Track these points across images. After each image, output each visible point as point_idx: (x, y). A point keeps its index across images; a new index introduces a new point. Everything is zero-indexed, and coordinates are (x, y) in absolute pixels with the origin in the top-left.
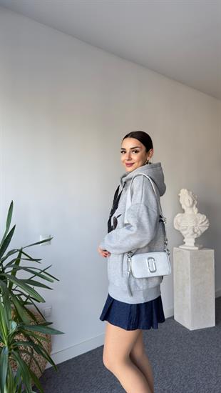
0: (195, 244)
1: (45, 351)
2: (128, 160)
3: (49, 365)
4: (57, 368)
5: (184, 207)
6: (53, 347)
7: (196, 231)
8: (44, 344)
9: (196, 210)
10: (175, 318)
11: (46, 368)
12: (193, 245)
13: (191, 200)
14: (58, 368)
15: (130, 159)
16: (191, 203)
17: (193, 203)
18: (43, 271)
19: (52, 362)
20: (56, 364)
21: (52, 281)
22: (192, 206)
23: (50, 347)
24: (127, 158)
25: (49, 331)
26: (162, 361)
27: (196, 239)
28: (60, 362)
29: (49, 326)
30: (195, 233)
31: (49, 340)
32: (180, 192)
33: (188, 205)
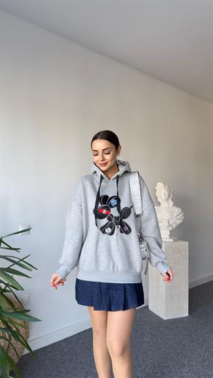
0: (170, 236)
1: (22, 337)
2: (103, 161)
3: (26, 351)
4: (34, 354)
5: (160, 200)
6: (30, 334)
7: (171, 223)
8: (22, 330)
9: (172, 204)
10: (150, 308)
11: (24, 354)
12: (168, 237)
13: (166, 193)
14: (36, 353)
15: (104, 160)
16: (167, 196)
17: (169, 196)
18: (22, 260)
19: (29, 348)
20: (33, 350)
21: (30, 270)
22: (167, 199)
23: (27, 334)
24: (101, 159)
25: (27, 318)
26: (136, 349)
27: (171, 231)
28: (37, 348)
29: (27, 313)
30: (170, 225)
31: (27, 327)
32: (156, 185)
33: (164, 198)
